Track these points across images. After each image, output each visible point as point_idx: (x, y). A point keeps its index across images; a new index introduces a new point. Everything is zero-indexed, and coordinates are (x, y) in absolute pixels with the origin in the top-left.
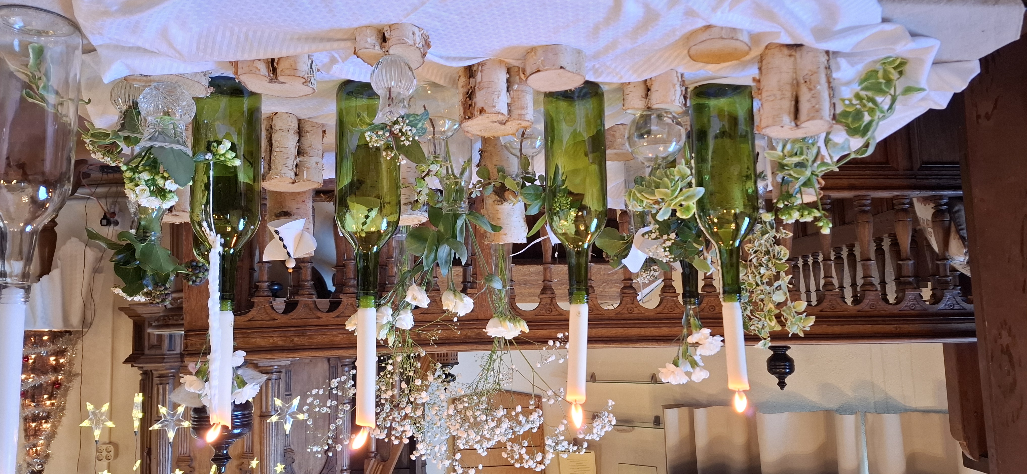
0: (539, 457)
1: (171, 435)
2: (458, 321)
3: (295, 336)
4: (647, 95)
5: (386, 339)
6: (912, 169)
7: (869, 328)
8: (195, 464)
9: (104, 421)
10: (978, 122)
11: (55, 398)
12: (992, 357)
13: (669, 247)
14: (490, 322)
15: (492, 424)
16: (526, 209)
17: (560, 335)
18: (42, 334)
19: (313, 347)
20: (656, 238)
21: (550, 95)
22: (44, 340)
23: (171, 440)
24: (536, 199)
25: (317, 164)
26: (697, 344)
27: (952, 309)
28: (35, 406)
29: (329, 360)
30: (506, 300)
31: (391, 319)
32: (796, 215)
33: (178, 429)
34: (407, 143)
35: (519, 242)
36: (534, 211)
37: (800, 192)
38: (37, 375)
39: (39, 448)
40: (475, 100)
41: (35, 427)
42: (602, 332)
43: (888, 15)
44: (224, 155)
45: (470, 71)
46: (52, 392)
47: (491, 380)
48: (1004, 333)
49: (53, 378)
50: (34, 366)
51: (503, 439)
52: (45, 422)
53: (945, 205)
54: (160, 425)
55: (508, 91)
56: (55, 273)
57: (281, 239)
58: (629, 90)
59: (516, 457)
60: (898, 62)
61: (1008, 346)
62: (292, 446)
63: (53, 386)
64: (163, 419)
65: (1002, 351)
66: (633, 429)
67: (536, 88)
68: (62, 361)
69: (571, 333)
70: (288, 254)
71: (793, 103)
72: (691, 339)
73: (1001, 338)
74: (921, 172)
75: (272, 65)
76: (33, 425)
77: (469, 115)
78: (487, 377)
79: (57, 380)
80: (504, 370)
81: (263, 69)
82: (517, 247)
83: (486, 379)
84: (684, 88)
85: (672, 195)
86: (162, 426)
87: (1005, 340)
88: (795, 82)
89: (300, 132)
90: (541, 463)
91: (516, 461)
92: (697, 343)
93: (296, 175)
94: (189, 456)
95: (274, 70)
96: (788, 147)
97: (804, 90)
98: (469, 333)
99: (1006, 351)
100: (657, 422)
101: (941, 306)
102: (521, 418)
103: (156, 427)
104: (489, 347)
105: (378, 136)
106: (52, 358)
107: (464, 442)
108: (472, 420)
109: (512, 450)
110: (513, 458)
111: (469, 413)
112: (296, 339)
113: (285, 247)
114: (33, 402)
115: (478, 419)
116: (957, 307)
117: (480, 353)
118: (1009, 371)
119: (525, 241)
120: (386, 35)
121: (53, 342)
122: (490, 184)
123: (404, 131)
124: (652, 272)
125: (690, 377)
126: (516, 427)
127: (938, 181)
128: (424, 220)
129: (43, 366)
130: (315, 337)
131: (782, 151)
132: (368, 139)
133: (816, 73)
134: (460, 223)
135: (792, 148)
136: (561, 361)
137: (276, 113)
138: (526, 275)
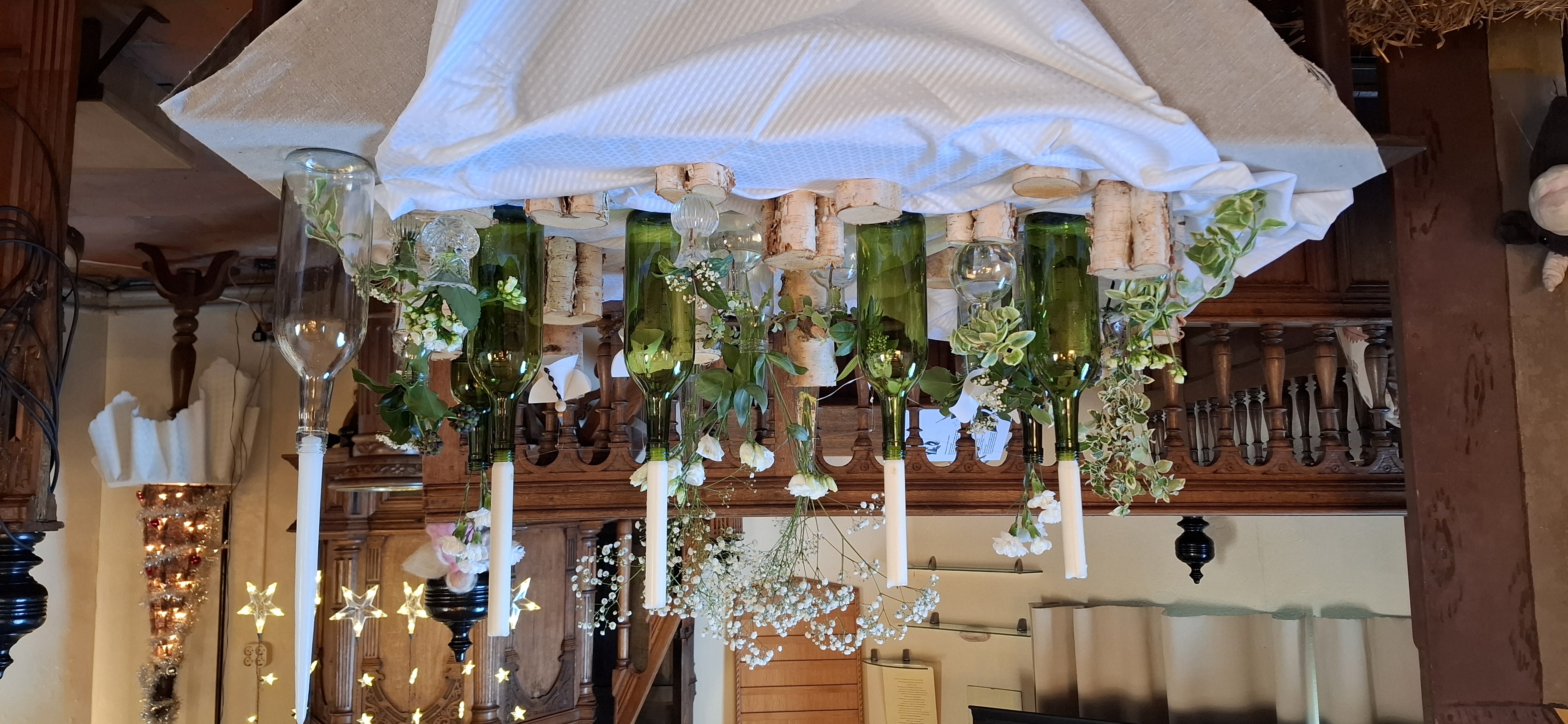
0: (848, 639)
1: (358, 628)
2: (755, 478)
3: (556, 493)
4: (973, 225)
5: (675, 496)
6: (1337, 290)
7: (1275, 496)
8: (386, 670)
9: (269, 608)
10: (1412, 237)
11: (193, 578)
12: (1424, 534)
13: (1001, 395)
14: (794, 480)
15: (794, 599)
16: (836, 349)
17: (875, 496)
18: (176, 489)
19: (576, 507)
20: (986, 385)
21: (861, 229)
22: (178, 499)
23: (358, 635)
24: (848, 338)
25: (597, 294)
26: (1038, 510)
27: (1388, 473)
28: (165, 588)
29: (565, 531)
30: (812, 453)
31: (681, 473)
32: (1145, 362)
33: (368, 619)
34: (709, 289)
35: (828, 385)
36: (845, 351)
37: (1150, 334)
38: (167, 545)
39: (170, 646)
40: (780, 234)
41: (166, 616)
42: (923, 495)
43: (1226, 154)
44: (510, 294)
45: (775, 203)
46: (189, 569)
47: (793, 548)
48: (1441, 505)
49: (190, 551)
50: (165, 533)
51: (807, 618)
52: (179, 611)
53: (1382, 336)
54: (344, 614)
55: (816, 225)
56: (197, 407)
57: (551, 379)
58: (953, 219)
59: (822, 639)
60: (1254, 194)
61: (1444, 521)
62: (515, 648)
63: (190, 561)
64: (348, 606)
65: (1438, 528)
66: (989, 637)
67: (847, 221)
68: (200, 527)
69: (887, 494)
70: (559, 396)
71: (1127, 244)
72: (1033, 504)
73: (1436, 511)
74: (1350, 295)
75: (566, 201)
76: (163, 614)
77: (774, 250)
78: (788, 545)
79: (194, 553)
80: (808, 536)
81: (557, 207)
82: (823, 391)
83: (787, 548)
84: (1014, 219)
85: (999, 339)
86: (347, 616)
87: (1442, 513)
88: (1129, 221)
89: (579, 258)
90: (851, 645)
91: (822, 642)
92: (1039, 508)
93: (574, 307)
94: (378, 658)
95: (568, 205)
96: (1132, 286)
97: (1138, 230)
98: (768, 493)
99: (1443, 528)
100: (1023, 627)
101: (1374, 468)
102: (828, 593)
103: (339, 616)
104: (790, 510)
105: (680, 281)
106: (187, 524)
107: (762, 618)
108: (770, 594)
109: (817, 631)
110: (818, 640)
111: (767, 586)
112: (556, 497)
113: (555, 387)
114: (163, 582)
115: (778, 593)
116: (1395, 470)
117: (780, 518)
118: (1445, 553)
119: (835, 384)
120: (690, 174)
121: (190, 501)
122: (794, 317)
123: (706, 276)
124: (989, 423)
125: (1029, 549)
126: (822, 604)
127: (1373, 306)
128: (717, 358)
129: (177, 534)
130: (579, 495)
131: (1126, 291)
132: (668, 282)
133: (1151, 213)
134: (759, 364)
135: (1137, 288)
136: (876, 527)
137: (553, 237)
138: (837, 419)
